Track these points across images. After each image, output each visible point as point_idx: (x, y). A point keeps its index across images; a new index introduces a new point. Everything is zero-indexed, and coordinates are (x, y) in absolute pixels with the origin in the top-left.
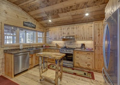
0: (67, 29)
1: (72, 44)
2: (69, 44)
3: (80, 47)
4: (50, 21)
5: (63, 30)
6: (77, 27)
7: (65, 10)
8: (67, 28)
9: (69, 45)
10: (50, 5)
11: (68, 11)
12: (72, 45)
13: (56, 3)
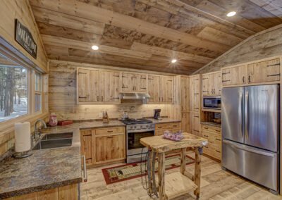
0: (132, 78)
1: (135, 110)
2: (128, 110)
3: (153, 116)
4: (95, 48)
5: (121, 78)
6: (151, 78)
7: (156, 40)
8: (132, 75)
9: (130, 112)
10: (141, 19)
11: (157, 45)
12: (134, 112)
13: (156, 23)
